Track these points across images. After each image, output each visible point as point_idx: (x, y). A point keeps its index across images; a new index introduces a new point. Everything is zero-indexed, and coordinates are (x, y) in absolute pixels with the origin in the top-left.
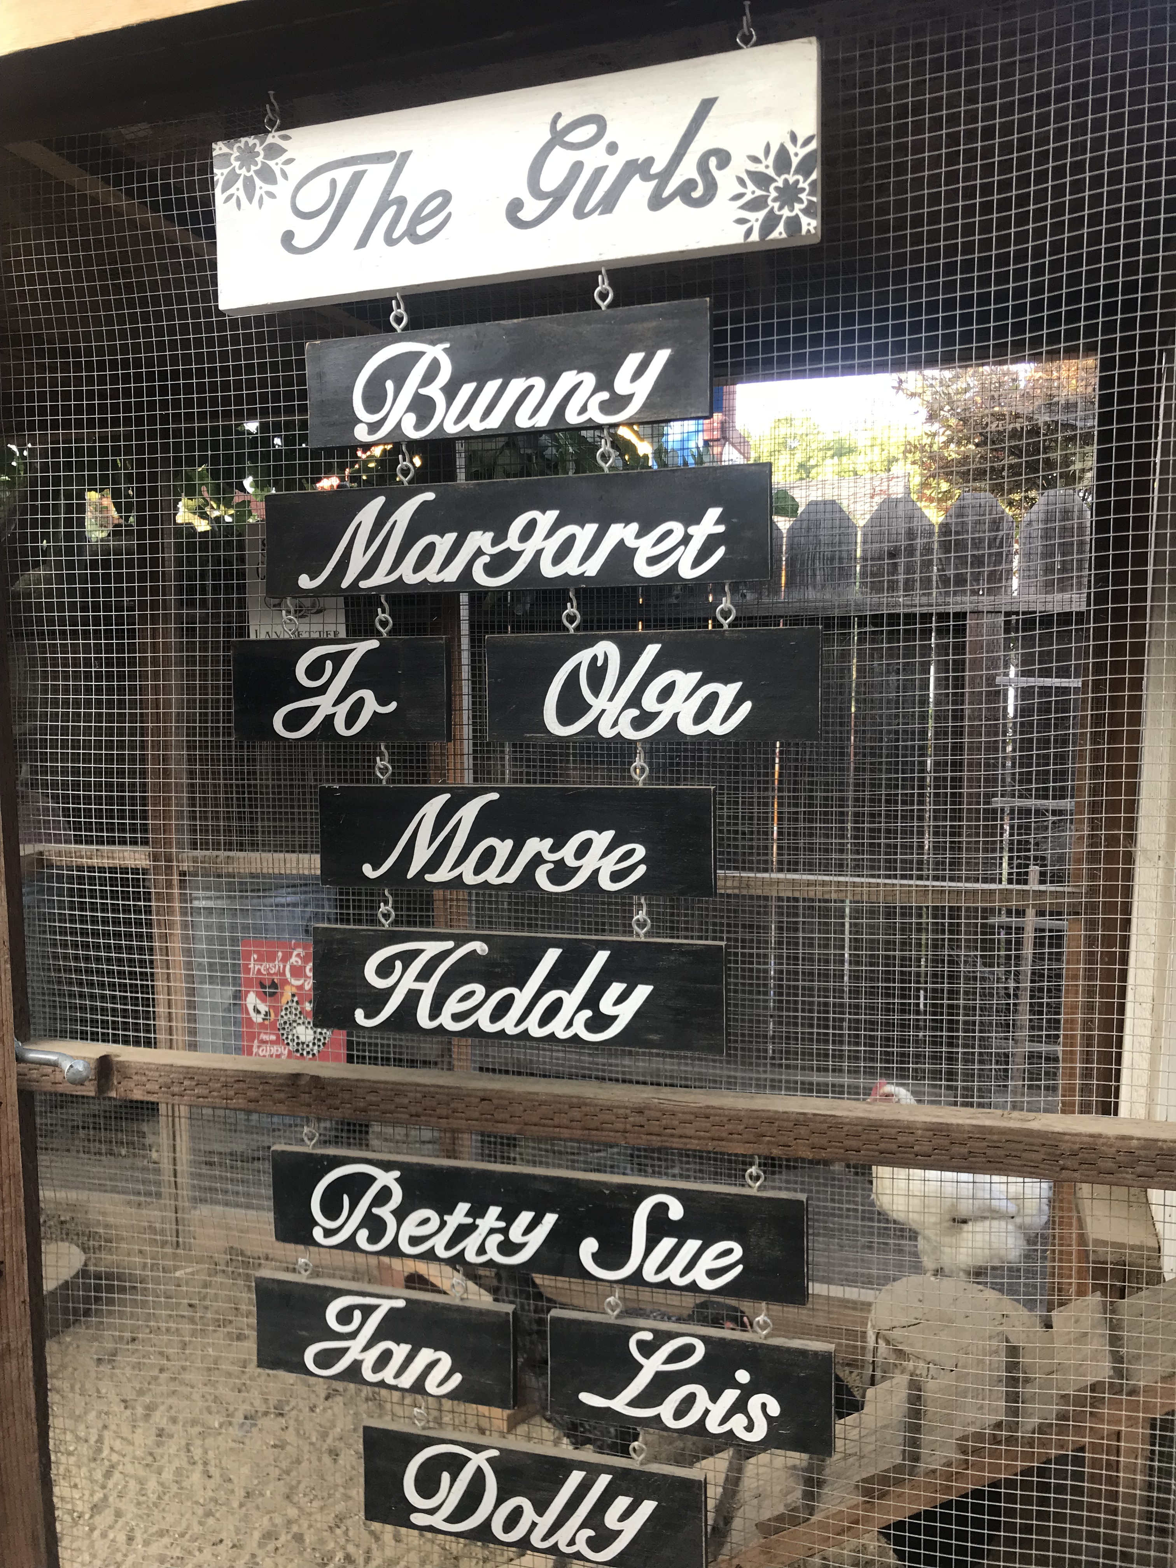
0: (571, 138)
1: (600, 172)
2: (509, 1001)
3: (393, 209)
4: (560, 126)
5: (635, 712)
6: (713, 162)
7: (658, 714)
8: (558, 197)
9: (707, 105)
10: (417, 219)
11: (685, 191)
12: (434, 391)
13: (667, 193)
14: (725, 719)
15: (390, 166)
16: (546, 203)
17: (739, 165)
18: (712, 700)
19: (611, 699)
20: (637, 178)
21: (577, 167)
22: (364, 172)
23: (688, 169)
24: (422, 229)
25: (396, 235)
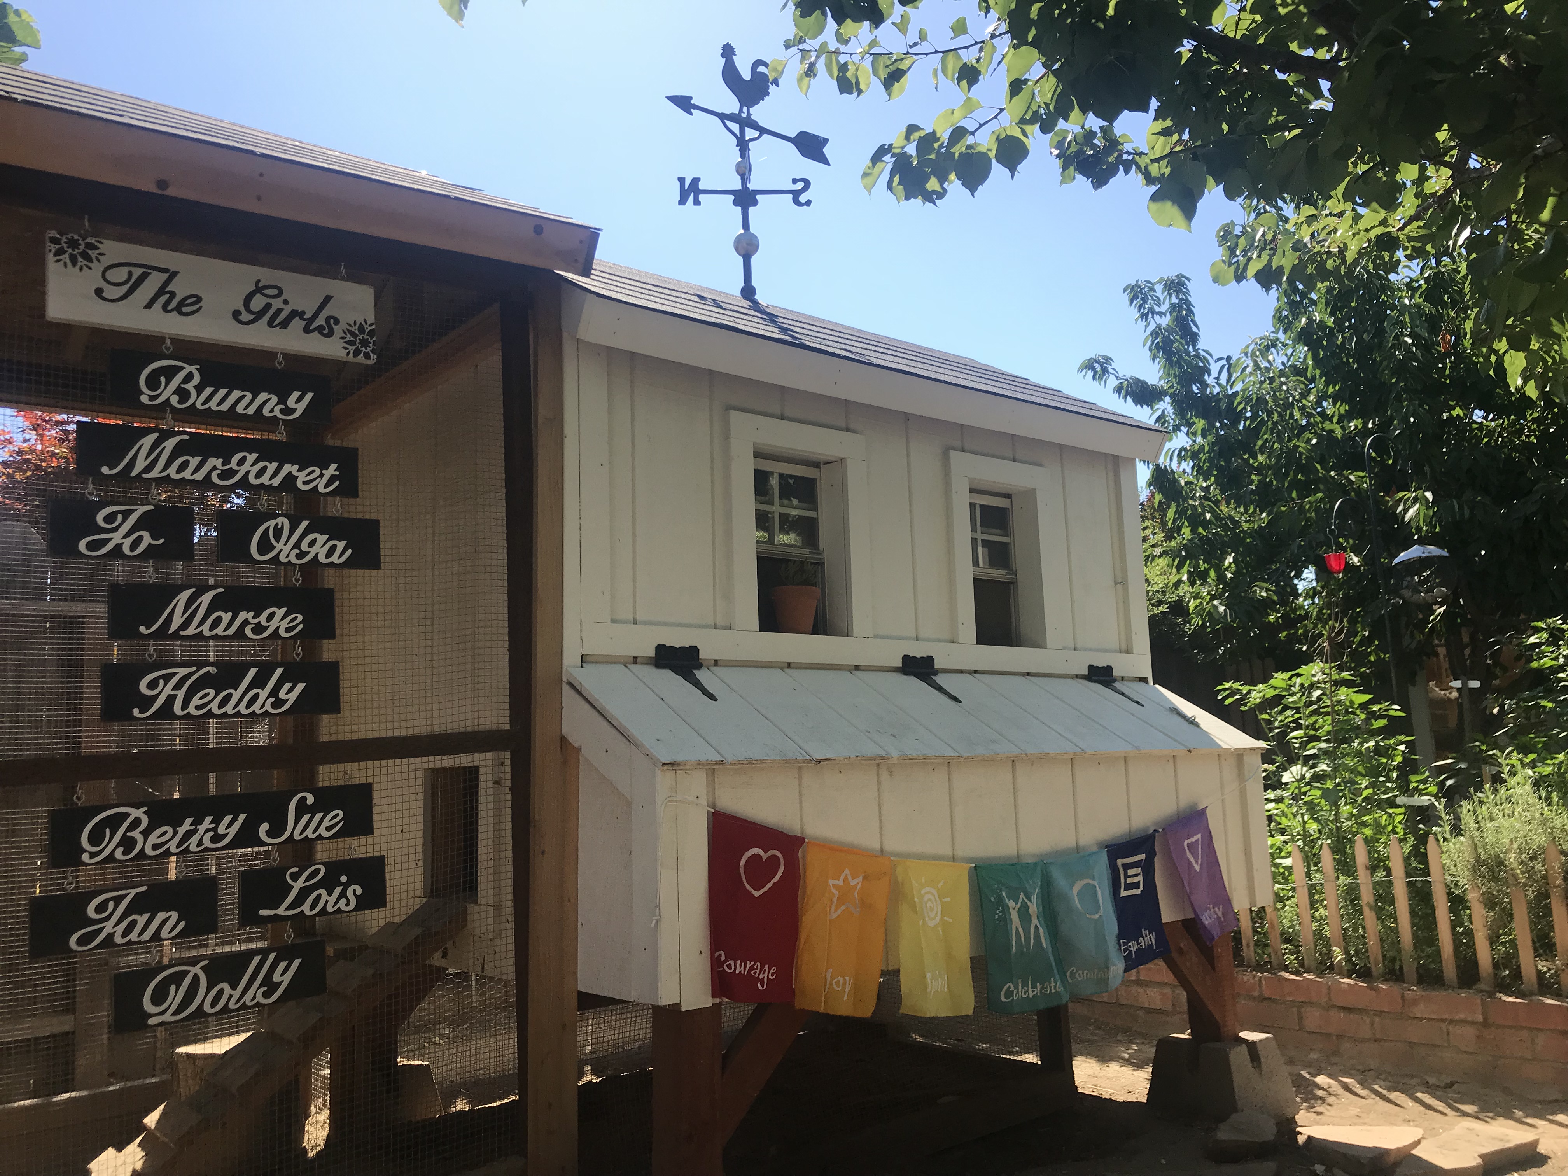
0: (265, 292)
1: (279, 311)
2: (228, 697)
3: (167, 296)
4: (260, 285)
5: (298, 551)
6: (332, 321)
7: (309, 552)
8: (260, 315)
9: (328, 299)
10: (181, 304)
11: (320, 329)
12: (190, 387)
13: (312, 327)
14: (339, 557)
15: (167, 275)
16: (253, 316)
17: (343, 325)
18: (333, 548)
19: (285, 544)
20: (298, 318)
21: (268, 306)
22: (150, 273)
23: (320, 321)
24: (185, 310)
25: (169, 308)
